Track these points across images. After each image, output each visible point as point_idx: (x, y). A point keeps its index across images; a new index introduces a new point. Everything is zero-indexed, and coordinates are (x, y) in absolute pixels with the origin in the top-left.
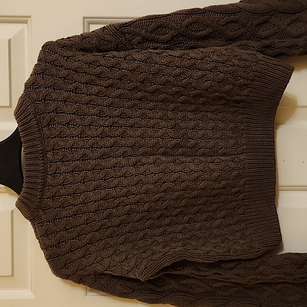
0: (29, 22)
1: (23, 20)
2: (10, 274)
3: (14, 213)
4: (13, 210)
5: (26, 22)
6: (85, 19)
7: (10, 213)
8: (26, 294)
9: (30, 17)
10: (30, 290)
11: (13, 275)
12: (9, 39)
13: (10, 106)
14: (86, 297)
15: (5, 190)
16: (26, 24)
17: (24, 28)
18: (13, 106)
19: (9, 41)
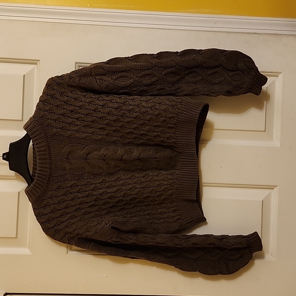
0: (38, 64)
1: (34, 62)
2: (15, 236)
3: (20, 193)
4: (19, 192)
5: (36, 64)
6: (77, 64)
7: (18, 194)
8: (25, 251)
9: (39, 61)
10: (28, 249)
11: (16, 237)
12: (24, 74)
13: (22, 120)
14: (67, 255)
15: (15, 177)
16: (36, 65)
17: (34, 67)
18: (24, 120)
19: (24, 76)
